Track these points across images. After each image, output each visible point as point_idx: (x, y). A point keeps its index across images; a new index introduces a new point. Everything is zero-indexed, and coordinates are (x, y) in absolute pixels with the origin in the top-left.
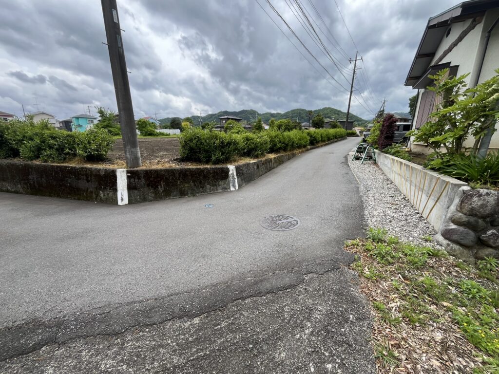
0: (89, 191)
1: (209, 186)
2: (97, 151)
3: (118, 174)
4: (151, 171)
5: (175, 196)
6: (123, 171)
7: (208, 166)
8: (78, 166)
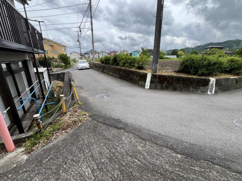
0: (136, 80)
1: (192, 88)
2: (142, 65)
3: (148, 75)
4: (162, 75)
5: (171, 90)
6: (150, 74)
7: (195, 77)
8: (135, 70)
